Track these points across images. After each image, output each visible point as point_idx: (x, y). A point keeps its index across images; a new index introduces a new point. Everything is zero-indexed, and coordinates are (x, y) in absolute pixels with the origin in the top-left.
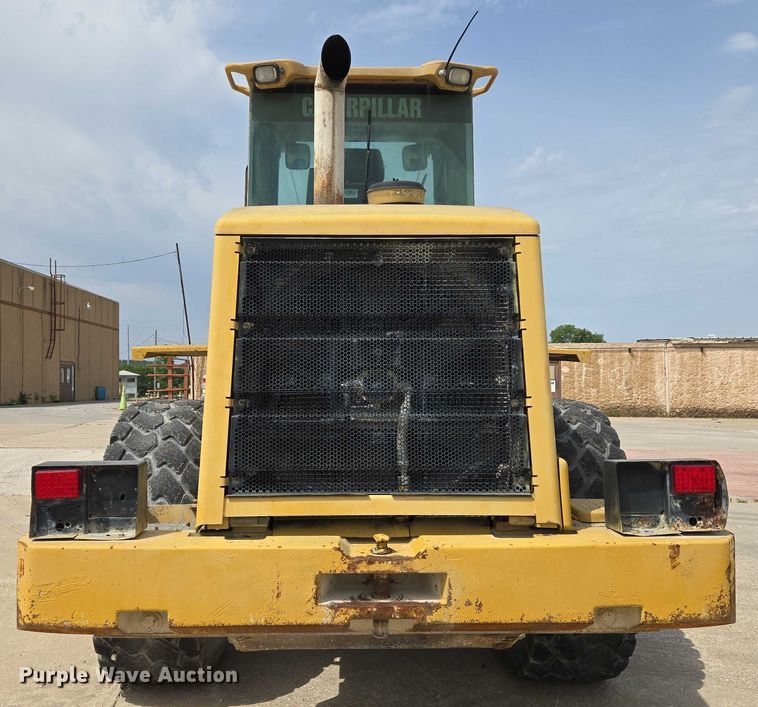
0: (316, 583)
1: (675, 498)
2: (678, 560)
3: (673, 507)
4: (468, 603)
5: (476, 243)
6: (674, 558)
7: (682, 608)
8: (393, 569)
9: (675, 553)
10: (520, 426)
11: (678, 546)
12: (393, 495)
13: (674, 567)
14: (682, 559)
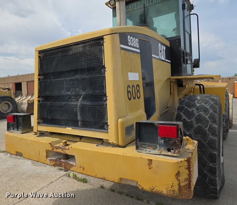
0: (46, 152)
1: (162, 139)
2: (152, 166)
3: (160, 143)
4: (80, 167)
5: (94, 41)
6: (150, 165)
7: (155, 187)
8: (62, 152)
9: (150, 163)
10: (105, 107)
11: (151, 160)
12: (72, 128)
13: (150, 168)
14: (153, 165)
